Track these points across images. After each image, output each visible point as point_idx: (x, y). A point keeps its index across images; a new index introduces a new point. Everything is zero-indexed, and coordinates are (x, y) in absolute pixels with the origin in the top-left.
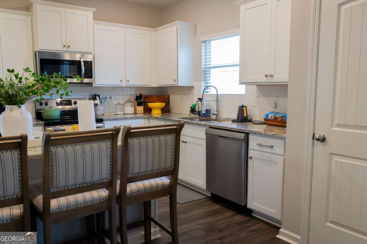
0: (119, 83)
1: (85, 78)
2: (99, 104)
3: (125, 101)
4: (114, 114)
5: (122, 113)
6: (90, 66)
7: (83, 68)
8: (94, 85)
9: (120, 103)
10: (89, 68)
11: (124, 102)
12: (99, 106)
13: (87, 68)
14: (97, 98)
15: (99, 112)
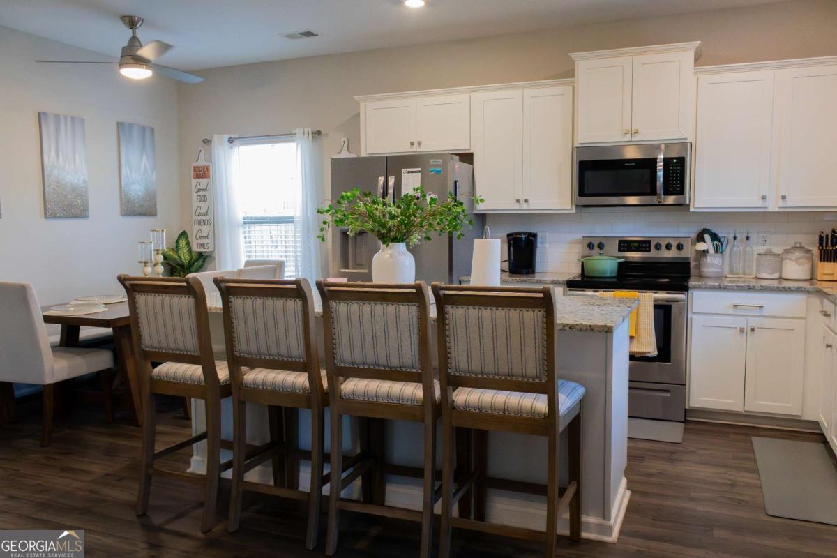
0: (760, 204)
1: (667, 193)
2: (712, 251)
3: (786, 248)
4: (754, 276)
5: (776, 275)
6: (679, 168)
7: (660, 174)
8: (692, 210)
9: (771, 252)
10: (677, 174)
11: (784, 250)
12: (712, 255)
13: (673, 173)
14: (707, 237)
15: (710, 270)
